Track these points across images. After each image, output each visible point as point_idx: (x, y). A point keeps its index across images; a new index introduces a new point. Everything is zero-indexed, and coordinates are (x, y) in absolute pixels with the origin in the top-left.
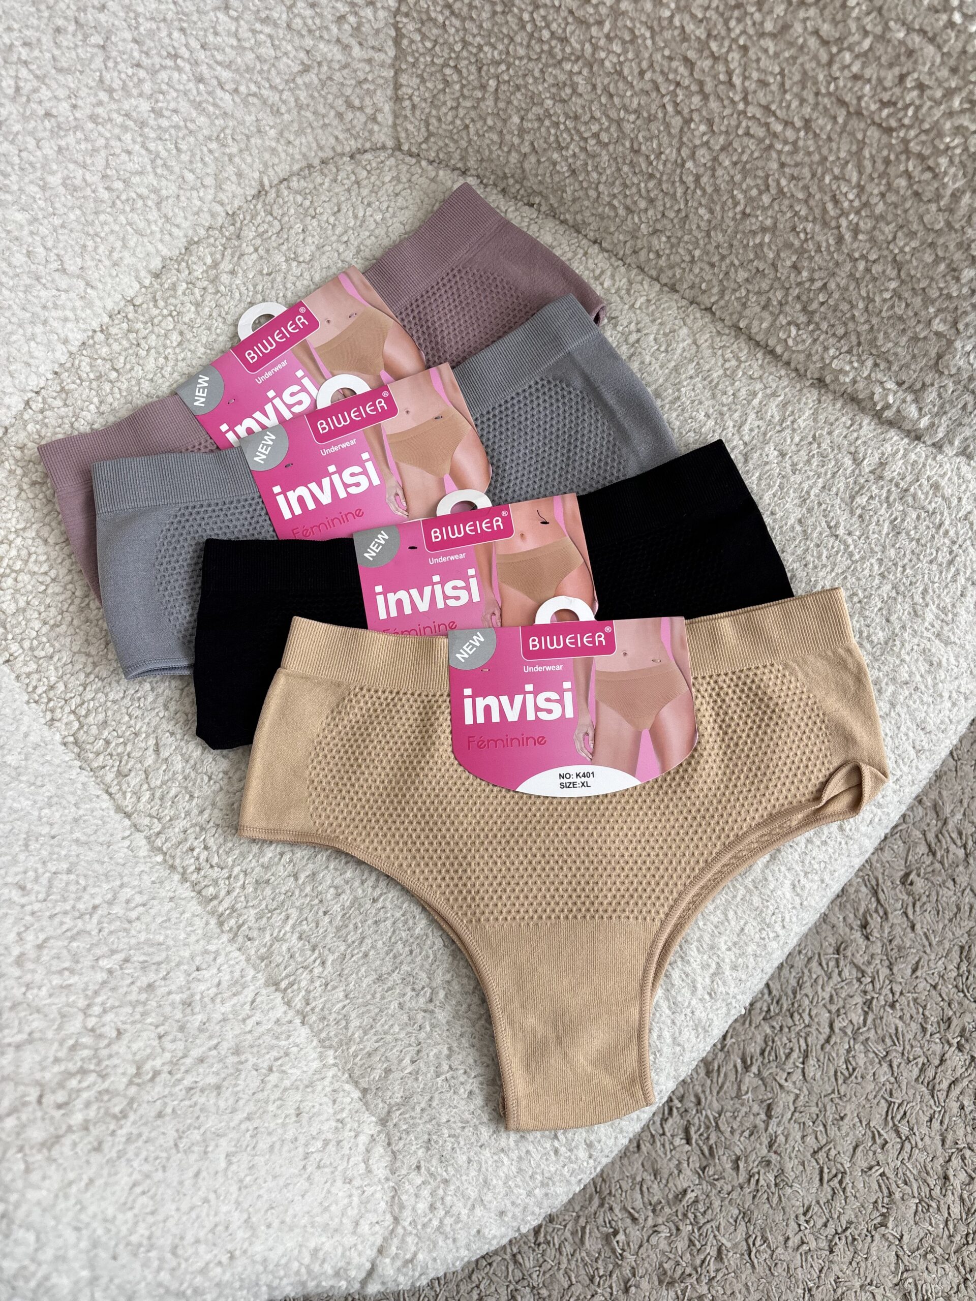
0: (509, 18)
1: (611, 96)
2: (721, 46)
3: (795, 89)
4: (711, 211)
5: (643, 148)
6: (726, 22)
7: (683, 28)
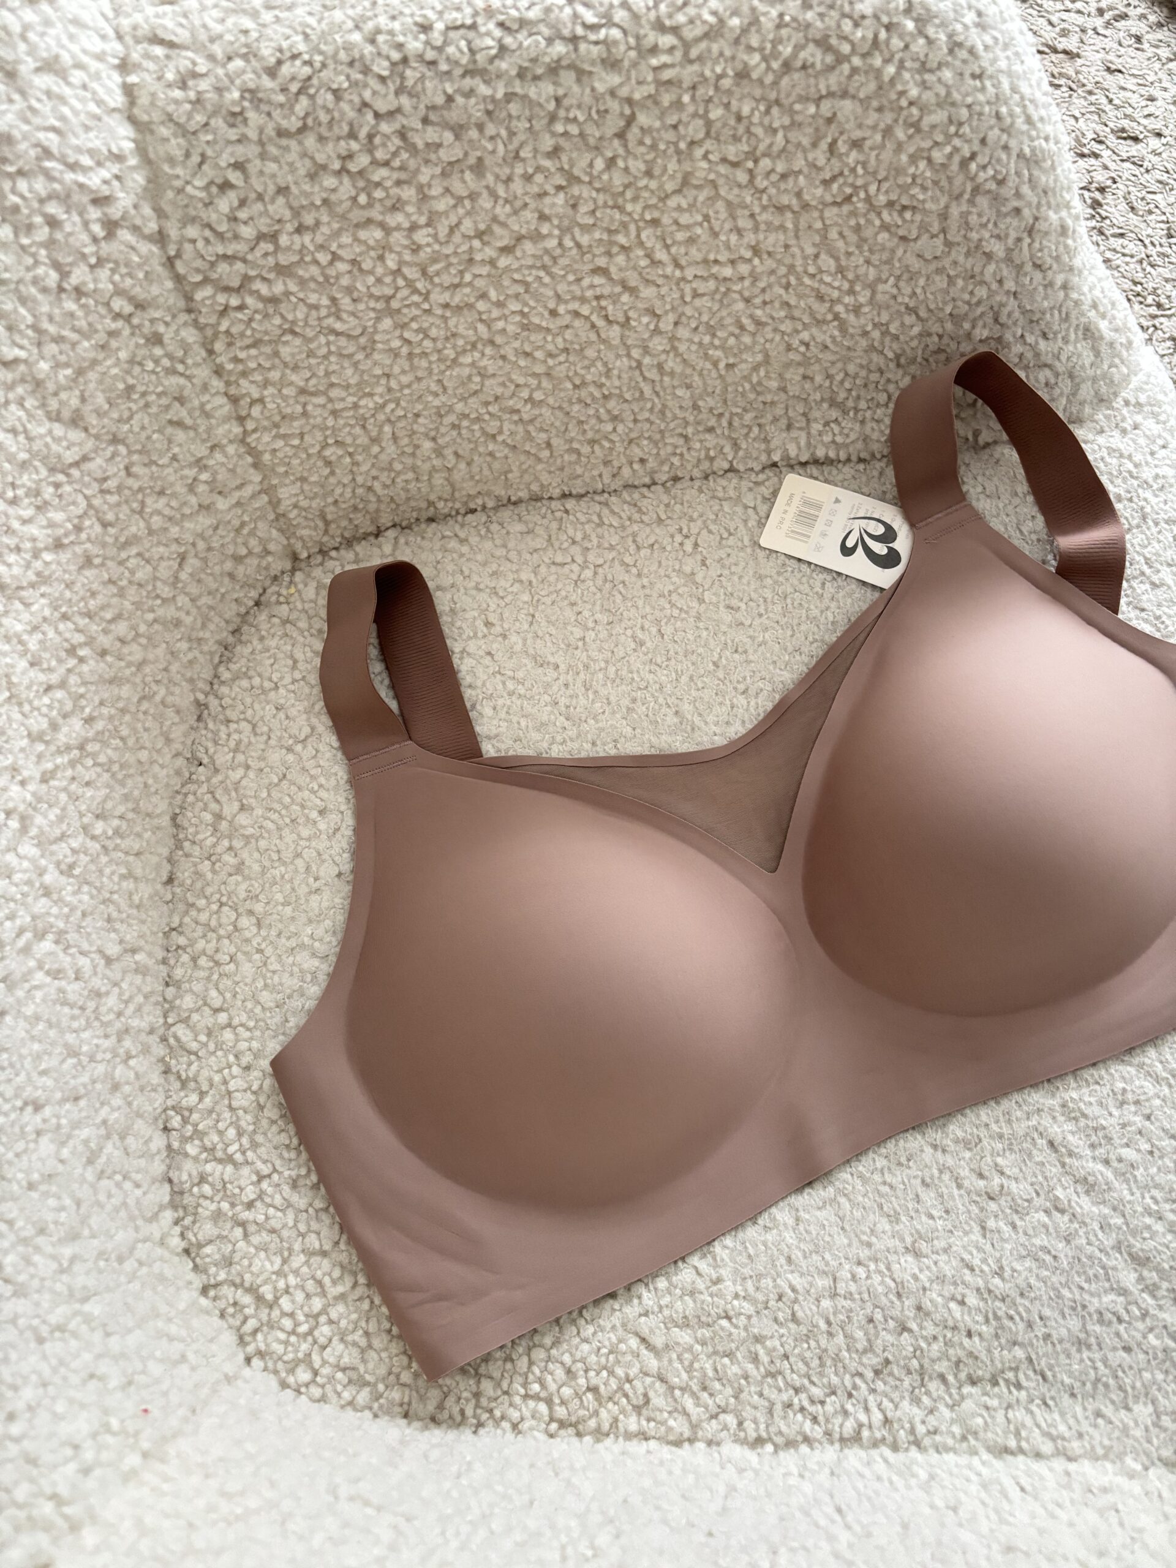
0: (376, 356)
1: (527, 354)
2: (627, 235)
3: (728, 226)
4: (688, 387)
5: (589, 378)
6: (621, 209)
7: (578, 245)
